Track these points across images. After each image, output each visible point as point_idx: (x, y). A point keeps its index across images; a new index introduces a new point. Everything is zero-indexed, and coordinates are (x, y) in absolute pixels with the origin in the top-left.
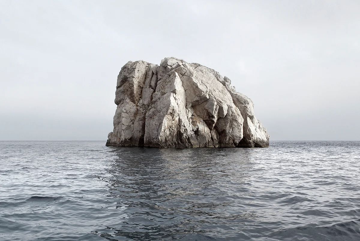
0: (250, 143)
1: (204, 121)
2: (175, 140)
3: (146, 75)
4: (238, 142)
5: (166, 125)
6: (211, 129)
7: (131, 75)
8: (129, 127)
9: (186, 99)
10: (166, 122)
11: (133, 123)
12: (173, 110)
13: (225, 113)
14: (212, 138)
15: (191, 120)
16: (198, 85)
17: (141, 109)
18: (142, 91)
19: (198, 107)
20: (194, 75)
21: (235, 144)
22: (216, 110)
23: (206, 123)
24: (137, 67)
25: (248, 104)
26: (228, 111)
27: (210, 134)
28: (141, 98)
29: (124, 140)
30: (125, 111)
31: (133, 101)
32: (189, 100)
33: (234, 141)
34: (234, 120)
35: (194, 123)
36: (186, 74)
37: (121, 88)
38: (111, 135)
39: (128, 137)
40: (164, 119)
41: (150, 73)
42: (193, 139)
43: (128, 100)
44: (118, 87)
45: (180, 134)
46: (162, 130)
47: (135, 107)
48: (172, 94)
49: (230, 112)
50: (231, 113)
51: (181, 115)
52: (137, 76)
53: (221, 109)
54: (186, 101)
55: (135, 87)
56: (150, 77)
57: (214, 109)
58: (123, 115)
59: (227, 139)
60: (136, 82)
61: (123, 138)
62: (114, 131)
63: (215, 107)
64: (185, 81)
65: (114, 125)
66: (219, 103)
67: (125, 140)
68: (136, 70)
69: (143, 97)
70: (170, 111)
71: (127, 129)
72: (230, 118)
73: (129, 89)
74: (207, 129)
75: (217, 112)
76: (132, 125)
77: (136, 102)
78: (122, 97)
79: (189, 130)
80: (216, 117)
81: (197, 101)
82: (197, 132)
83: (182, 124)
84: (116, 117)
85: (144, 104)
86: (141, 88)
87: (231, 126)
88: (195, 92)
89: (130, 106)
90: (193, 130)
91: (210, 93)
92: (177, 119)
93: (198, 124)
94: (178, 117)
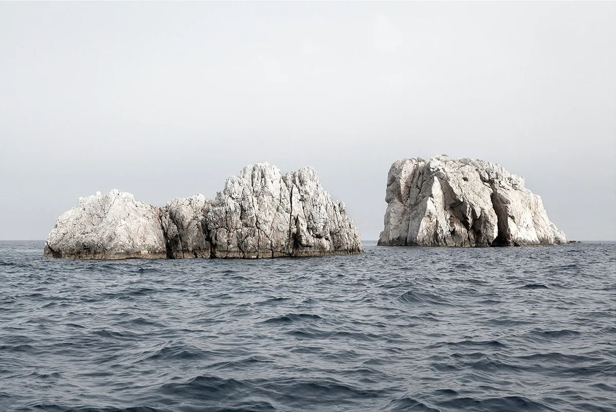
0: (509, 242)
1: (461, 221)
2: (432, 239)
3: (414, 174)
4: (491, 242)
5: (424, 226)
6: (468, 230)
7: (398, 176)
8: (397, 227)
9: (445, 201)
10: (424, 224)
11: (401, 223)
12: (430, 213)
13: (478, 215)
14: (469, 238)
15: (449, 222)
16: (454, 189)
17: (408, 209)
18: (410, 191)
19: (456, 209)
20: (451, 179)
21: (489, 243)
22: (469, 211)
23: (463, 224)
24: (404, 168)
25: (510, 203)
26: (481, 213)
27: (467, 234)
28: (409, 197)
29: (391, 239)
30: (393, 211)
31: (401, 201)
32: (447, 203)
33: (488, 240)
34: (487, 221)
35: (452, 224)
36: (444, 178)
37: (391, 187)
38: (382, 234)
39: (396, 236)
40: (422, 222)
41: (418, 173)
42: (449, 239)
43: (396, 200)
44: (388, 185)
45: (436, 235)
46: (420, 231)
47: (402, 207)
48: (429, 198)
49: (483, 213)
50: (483, 215)
51: (439, 217)
52: (404, 177)
53: (473, 212)
54: (445, 204)
55: (402, 188)
56: (417, 177)
57: (468, 212)
58: (392, 215)
59: (482, 239)
60: (402, 183)
61: (391, 238)
62: (385, 229)
63: (468, 209)
64: (443, 185)
65: (385, 224)
66: (472, 205)
67: (393, 239)
68: (403, 172)
69: (411, 196)
70: (427, 214)
71: (395, 229)
72: (484, 219)
73: (397, 190)
74: (464, 230)
75: (470, 214)
76: (400, 225)
77: (404, 202)
78: (391, 196)
79: (445, 231)
80: (469, 218)
81: (454, 204)
82: (453, 233)
83: (439, 225)
84: (386, 217)
85: (411, 204)
86: (408, 188)
87: (485, 227)
88: (451, 195)
89: (398, 206)
90: (449, 231)
91: (464, 197)
92: (435, 220)
93: (455, 225)
94: (436, 219)
